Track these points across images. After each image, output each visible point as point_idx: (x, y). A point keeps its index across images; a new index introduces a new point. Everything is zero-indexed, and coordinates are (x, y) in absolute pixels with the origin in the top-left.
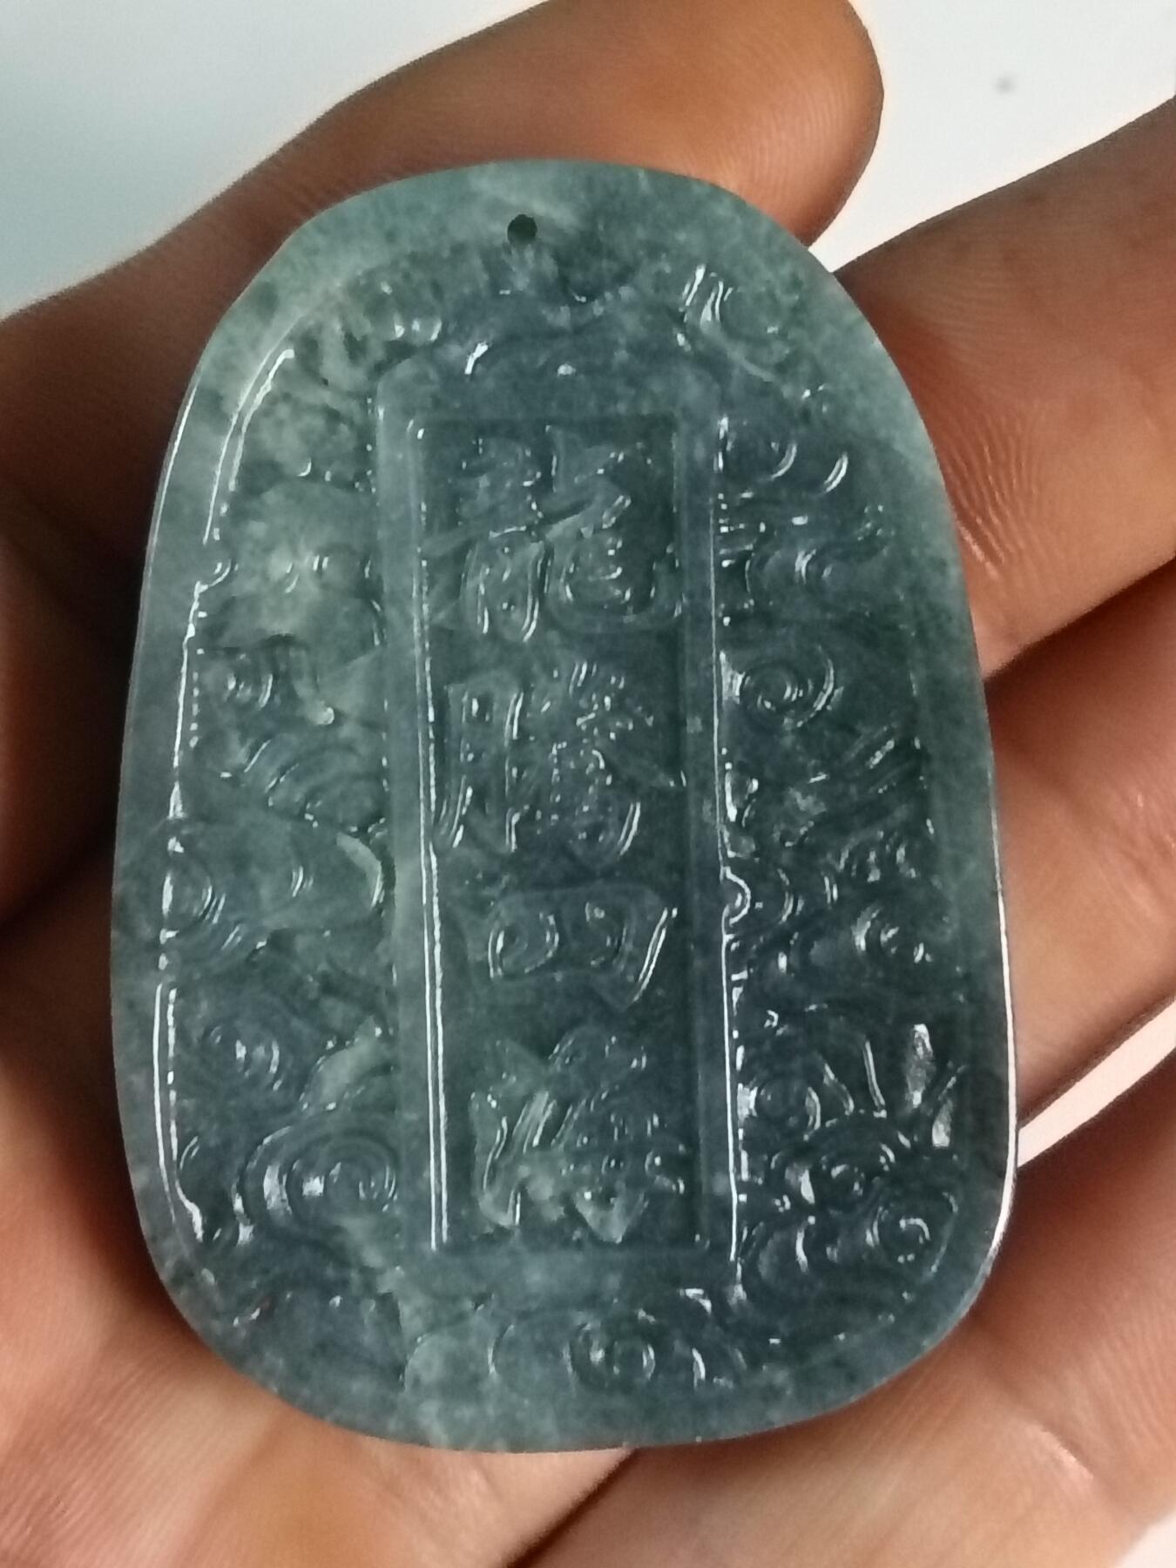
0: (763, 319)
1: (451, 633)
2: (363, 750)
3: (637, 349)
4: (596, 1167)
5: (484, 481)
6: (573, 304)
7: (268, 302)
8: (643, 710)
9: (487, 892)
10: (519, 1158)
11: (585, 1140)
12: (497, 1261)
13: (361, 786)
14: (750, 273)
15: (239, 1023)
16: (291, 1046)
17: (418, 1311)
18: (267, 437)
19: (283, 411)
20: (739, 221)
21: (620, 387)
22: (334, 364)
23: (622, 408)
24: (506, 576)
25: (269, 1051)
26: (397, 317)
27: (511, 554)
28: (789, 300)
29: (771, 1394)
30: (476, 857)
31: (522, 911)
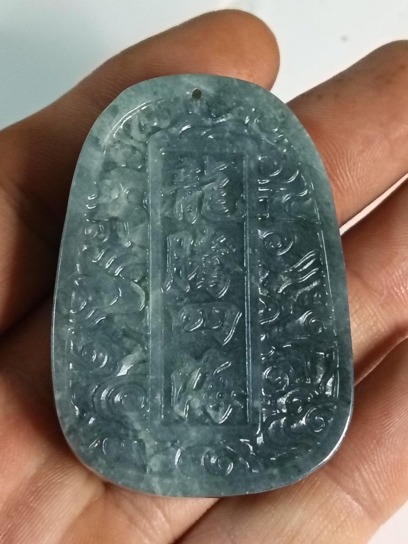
0: (272, 126)
1: (170, 219)
2: (140, 255)
3: (232, 133)
4: (214, 397)
5: (183, 170)
6: (212, 117)
7: (115, 111)
8: (232, 247)
9: (179, 304)
10: (188, 393)
11: (211, 387)
12: (180, 429)
13: (138, 267)
14: (269, 111)
15: (94, 345)
16: (112, 354)
17: (152, 447)
18: (112, 154)
19: (118, 146)
20: (265, 95)
21: (227, 144)
22: (135, 132)
23: (228, 150)
24: (189, 200)
25: (104, 355)
26: (156, 119)
27: (191, 194)
28: (280, 120)
29: (272, 477)
30: (176, 292)
31: (191, 309)
